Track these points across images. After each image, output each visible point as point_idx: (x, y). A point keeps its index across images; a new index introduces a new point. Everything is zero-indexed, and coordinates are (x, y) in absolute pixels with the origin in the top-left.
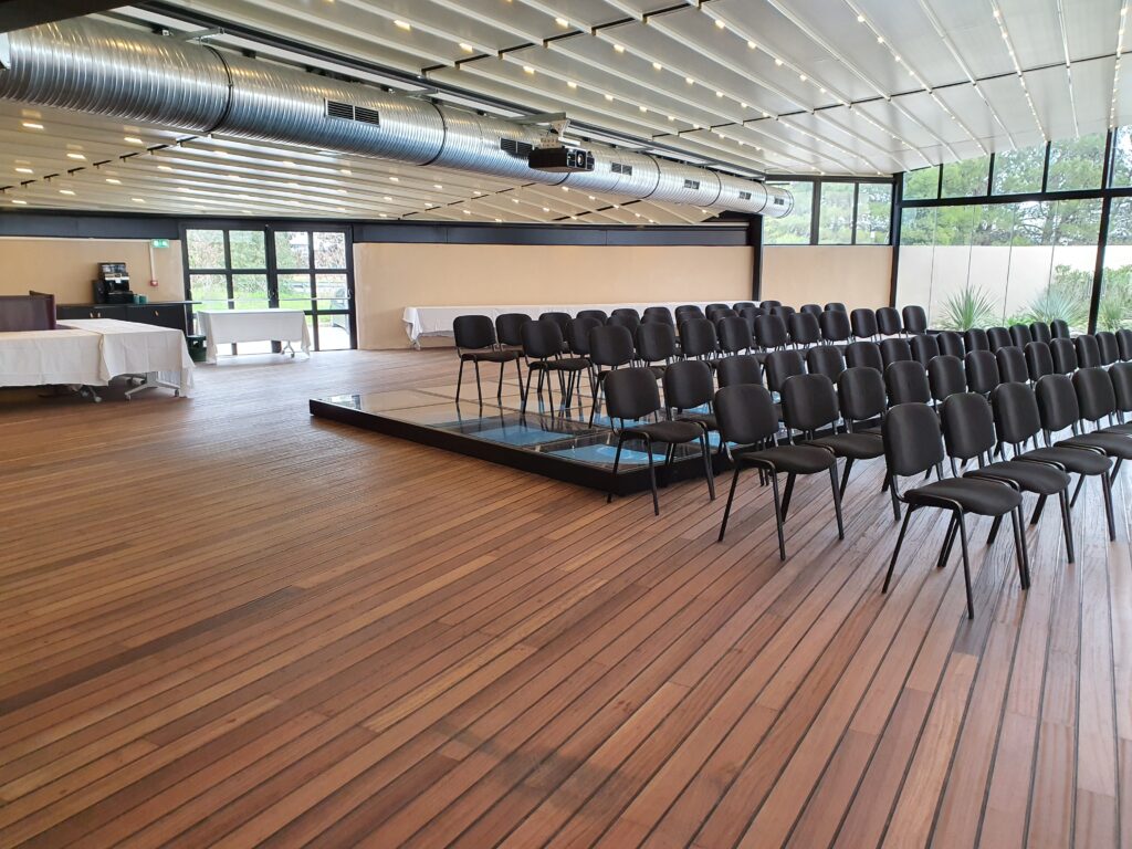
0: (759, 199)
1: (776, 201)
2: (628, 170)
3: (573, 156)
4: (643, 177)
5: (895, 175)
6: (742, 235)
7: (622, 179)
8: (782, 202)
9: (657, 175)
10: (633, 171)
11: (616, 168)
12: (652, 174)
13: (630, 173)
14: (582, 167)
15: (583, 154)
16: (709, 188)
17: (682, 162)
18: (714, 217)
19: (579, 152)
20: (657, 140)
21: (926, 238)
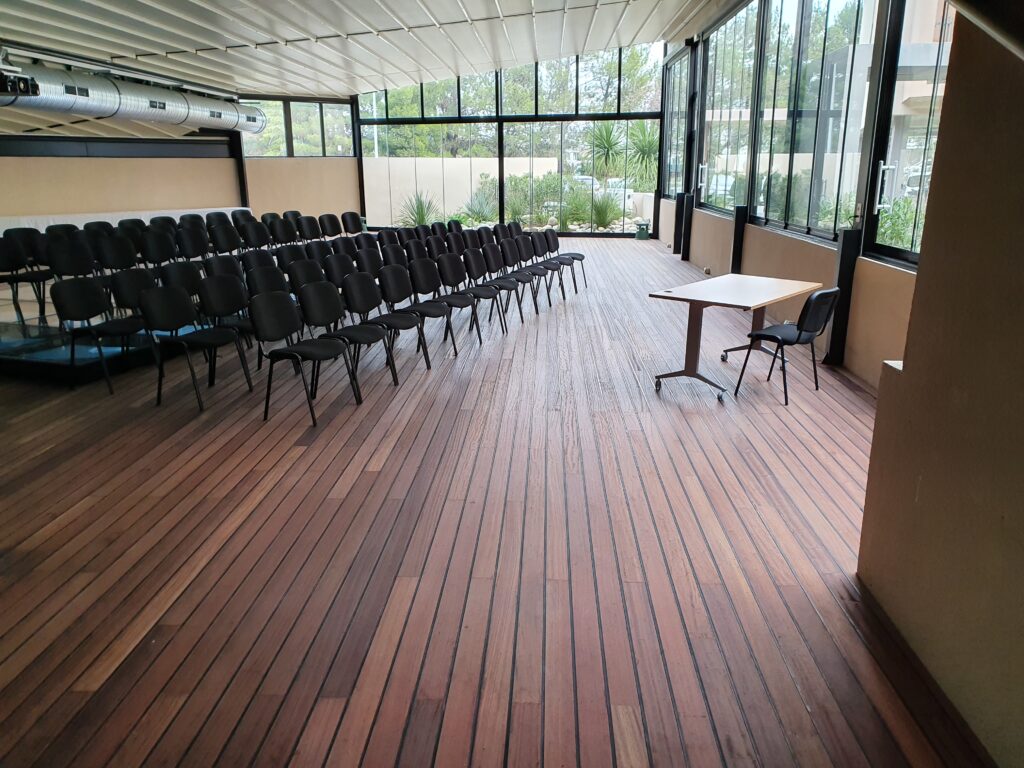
0: (229, 117)
1: (249, 119)
2: (84, 92)
3: (13, 82)
4: (101, 98)
5: (351, 97)
6: (225, 149)
7: (78, 100)
8: (254, 120)
9: (117, 96)
10: (90, 92)
11: (70, 90)
12: (112, 95)
13: (87, 95)
14: (26, 92)
15: (25, 81)
16: (176, 108)
17: (148, 83)
18: (194, 132)
19: (20, 79)
20: (116, 61)
21: (406, 146)
